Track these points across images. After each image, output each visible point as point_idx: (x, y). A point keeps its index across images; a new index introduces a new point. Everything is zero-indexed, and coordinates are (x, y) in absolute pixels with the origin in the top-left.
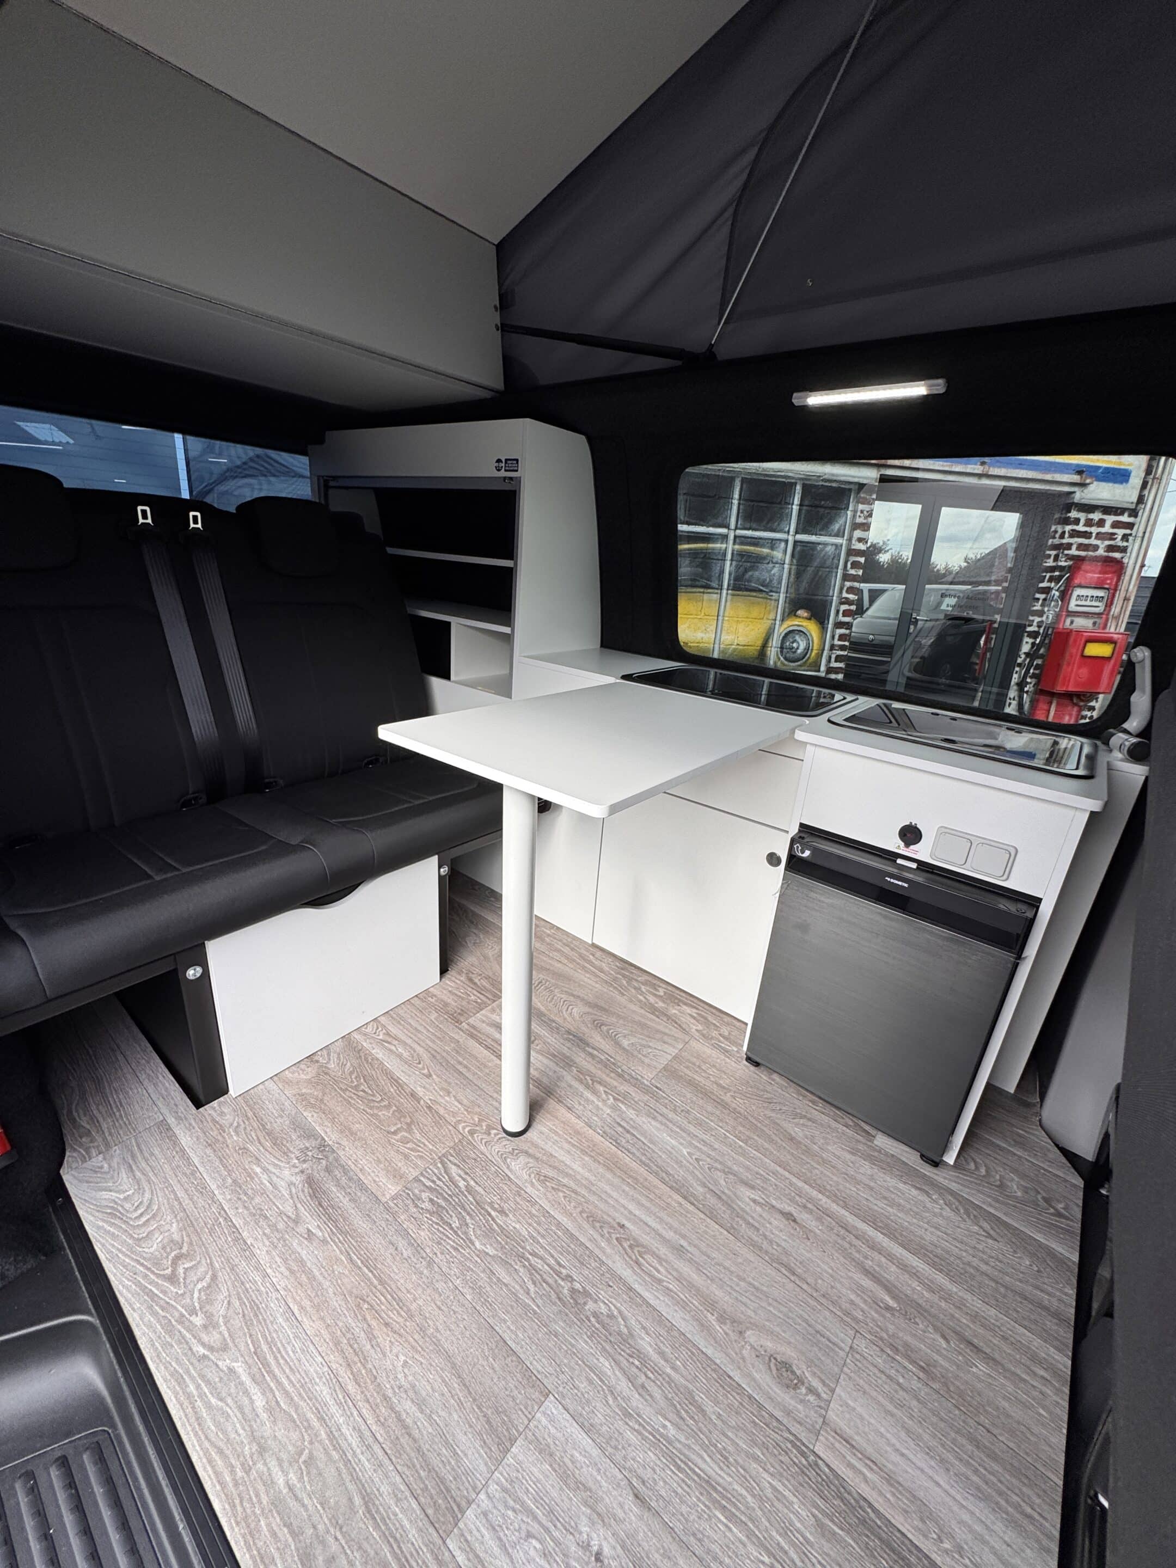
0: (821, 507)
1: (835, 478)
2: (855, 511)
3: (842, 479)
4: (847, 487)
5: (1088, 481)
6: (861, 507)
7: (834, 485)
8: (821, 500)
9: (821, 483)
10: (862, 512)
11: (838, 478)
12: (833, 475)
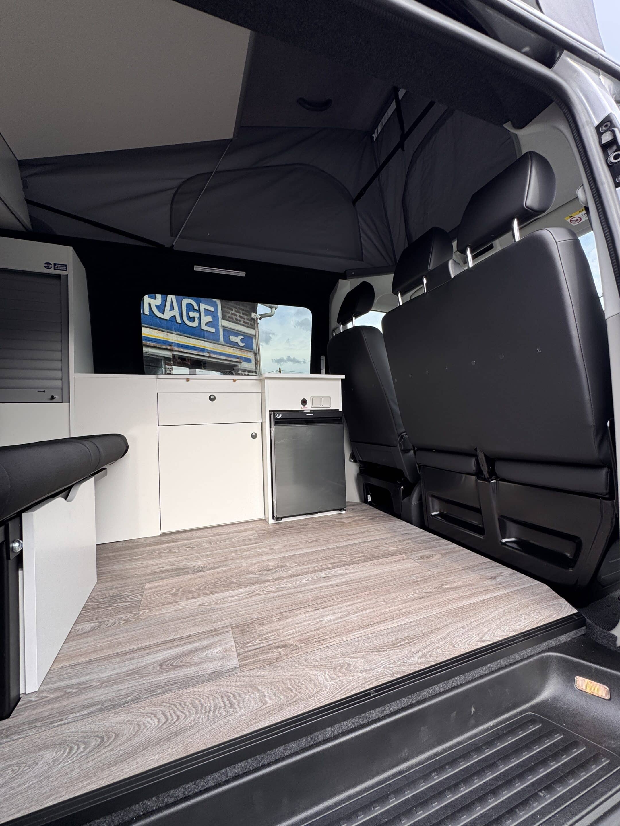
0: (151, 366)
1: (154, 354)
2: (165, 368)
3: (157, 354)
4: (160, 358)
5: (241, 361)
6: (167, 367)
7: (154, 357)
8: (150, 363)
9: (148, 356)
10: (168, 368)
11: (155, 354)
12: (152, 352)
